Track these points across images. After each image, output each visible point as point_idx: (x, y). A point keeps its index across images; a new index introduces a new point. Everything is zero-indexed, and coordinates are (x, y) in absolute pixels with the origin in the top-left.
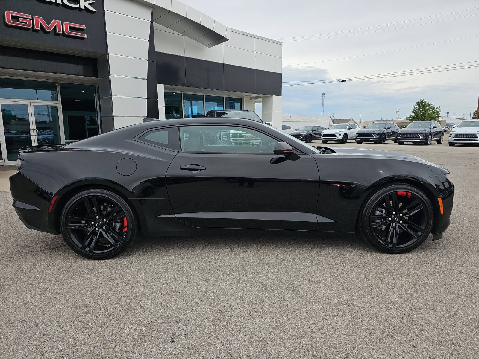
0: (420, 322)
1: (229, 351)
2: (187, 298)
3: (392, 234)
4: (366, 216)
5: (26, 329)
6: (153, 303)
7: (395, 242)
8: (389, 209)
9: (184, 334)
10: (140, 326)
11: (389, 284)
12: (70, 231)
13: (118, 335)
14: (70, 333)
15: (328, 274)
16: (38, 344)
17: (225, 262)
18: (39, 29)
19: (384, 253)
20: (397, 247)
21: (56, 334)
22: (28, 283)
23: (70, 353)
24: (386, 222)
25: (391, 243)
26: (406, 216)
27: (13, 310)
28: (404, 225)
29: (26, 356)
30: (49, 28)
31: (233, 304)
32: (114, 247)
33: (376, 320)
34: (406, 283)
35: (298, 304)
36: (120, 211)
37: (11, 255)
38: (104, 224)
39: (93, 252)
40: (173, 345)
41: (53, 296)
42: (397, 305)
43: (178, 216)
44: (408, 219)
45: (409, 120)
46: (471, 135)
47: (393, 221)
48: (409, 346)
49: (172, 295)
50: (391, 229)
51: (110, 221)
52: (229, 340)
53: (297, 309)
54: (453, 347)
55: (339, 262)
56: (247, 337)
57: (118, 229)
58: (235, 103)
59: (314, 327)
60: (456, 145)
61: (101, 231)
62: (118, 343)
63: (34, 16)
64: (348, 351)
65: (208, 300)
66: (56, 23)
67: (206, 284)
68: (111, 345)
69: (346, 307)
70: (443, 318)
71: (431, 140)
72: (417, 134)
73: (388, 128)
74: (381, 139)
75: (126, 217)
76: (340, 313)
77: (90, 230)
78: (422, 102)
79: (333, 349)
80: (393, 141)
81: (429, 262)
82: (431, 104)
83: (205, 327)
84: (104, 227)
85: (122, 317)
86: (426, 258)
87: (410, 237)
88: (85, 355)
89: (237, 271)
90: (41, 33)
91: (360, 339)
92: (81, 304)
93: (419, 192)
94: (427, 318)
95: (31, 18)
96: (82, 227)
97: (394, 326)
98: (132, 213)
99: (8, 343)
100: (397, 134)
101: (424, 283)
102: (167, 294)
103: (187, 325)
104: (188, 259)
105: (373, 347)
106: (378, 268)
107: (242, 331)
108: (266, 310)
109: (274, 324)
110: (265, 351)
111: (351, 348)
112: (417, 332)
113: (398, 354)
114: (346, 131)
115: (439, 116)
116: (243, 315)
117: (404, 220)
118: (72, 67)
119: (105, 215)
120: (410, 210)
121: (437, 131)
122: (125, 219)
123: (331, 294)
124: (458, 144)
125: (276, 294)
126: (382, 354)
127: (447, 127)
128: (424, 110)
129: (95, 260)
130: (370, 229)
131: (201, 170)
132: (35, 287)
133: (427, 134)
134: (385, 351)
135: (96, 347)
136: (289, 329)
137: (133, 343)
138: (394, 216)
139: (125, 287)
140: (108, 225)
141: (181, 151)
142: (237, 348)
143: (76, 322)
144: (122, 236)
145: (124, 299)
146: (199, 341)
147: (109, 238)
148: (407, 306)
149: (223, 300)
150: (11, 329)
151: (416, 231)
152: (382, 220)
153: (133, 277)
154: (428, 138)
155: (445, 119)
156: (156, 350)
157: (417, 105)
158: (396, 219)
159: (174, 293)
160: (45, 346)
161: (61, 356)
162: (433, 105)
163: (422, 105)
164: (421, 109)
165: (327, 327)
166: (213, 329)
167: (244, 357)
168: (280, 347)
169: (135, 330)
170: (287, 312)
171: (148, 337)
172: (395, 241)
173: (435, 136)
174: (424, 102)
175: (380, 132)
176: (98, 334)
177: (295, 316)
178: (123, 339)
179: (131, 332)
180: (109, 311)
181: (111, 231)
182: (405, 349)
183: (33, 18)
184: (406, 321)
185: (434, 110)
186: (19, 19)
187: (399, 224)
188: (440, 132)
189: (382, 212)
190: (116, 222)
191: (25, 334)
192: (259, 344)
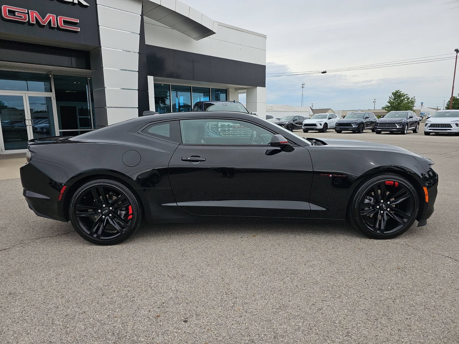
0: (412, 302)
1: (239, 330)
2: (194, 281)
3: (380, 221)
4: (356, 204)
5: (48, 311)
6: (163, 285)
7: (383, 229)
8: (377, 197)
9: (195, 315)
10: (153, 307)
11: (379, 267)
12: (78, 219)
13: (134, 315)
14: (90, 313)
15: (322, 258)
16: (61, 324)
17: (224, 247)
18: (35, 23)
19: (372, 239)
20: (385, 232)
21: (77, 315)
22: (43, 268)
23: (93, 332)
24: (375, 210)
25: (379, 229)
26: (393, 204)
27: (33, 293)
28: (391, 212)
29: (52, 336)
30: (44, 22)
31: (237, 287)
32: (120, 234)
33: (371, 301)
34: (396, 267)
35: (297, 286)
36: (125, 200)
37: (22, 241)
38: (110, 212)
39: (100, 238)
40: (187, 325)
41: (68, 280)
42: (389, 287)
43: (180, 204)
44: (394, 207)
45: (386, 110)
46: (446, 124)
47: (381, 208)
48: (403, 324)
49: (179, 278)
50: (379, 217)
51: (116, 209)
52: (238, 320)
53: (297, 291)
54: (444, 326)
55: (331, 247)
56: (254, 317)
57: (123, 216)
58: (221, 94)
59: (314, 308)
60: (431, 134)
61: (107, 219)
62: (135, 323)
63: (30, 11)
64: (348, 329)
65: (213, 283)
66: (50, 17)
67: (209, 268)
68: (130, 324)
69: (342, 289)
70: (433, 299)
71: (408, 130)
72: (395, 123)
73: (366, 118)
74: (359, 128)
75: (131, 205)
76: (338, 295)
77: (97, 218)
78: (397, 92)
79: (335, 328)
80: (371, 130)
81: (414, 247)
82: (406, 95)
83: (214, 308)
84: (110, 215)
85: (135, 299)
86: (412, 243)
87: (396, 224)
88: (106, 334)
89: (236, 256)
90: (37, 26)
91: (358, 319)
92: (96, 287)
93: (406, 181)
94: (418, 299)
95: (27, 12)
96: (89, 215)
97: (388, 307)
98: (137, 202)
99: (33, 324)
100: (375, 123)
101: (412, 267)
102: (175, 277)
103: (197, 306)
104: (189, 245)
105: (371, 326)
106: (368, 253)
107: (248, 311)
108: (268, 292)
109: (277, 305)
110: (272, 330)
111: (350, 327)
112: (409, 312)
113: (394, 332)
114: (327, 120)
115: (413, 106)
116: (248, 297)
117: (391, 208)
118: (65, 60)
119: (111, 204)
120: (397, 198)
121: (413, 120)
122: (130, 207)
123: (327, 277)
124: (433, 133)
125: (276, 277)
126: (379, 332)
127: (422, 117)
128: (400, 100)
129: (103, 245)
130: (360, 216)
131: (201, 161)
132: (50, 271)
133: (403, 124)
134: (382, 329)
135: (116, 326)
136: (292, 309)
137: (149, 323)
138: (382, 204)
139: (135, 271)
140: (114, 212)
141: (182, 143)
142: (246, 327)
143: (94, 304)
144: (127, 223)
145: (135, 282)
146: (210, 321)
147: (115, 225)
148: (398, 288)
149: (227, 283)
150: (34, 310)
151: (402, 218)
152: (371, 208)
153: (140, 261)
154: (405, 127)
155: (419, 108)
156: (171, 329)
157: (392, 95)
158: (384, 207)
159: (181, 277)
160: (68, 326)
161: (85, 335)
162: (408, 95)
163: (397, 95)
164: (397, 100)
165: (327, 308)
166: (221, 310)
167: (254, 335)
168: (285, 327)
169: (149, 311)
170: (288, 293)
171: (162, 318)
172: (382, 227)
173: (411, 126)
174: (399, 93)
175: (359, 121)
176: (116, 314)
177: (295, 298)
178: (140, 319)
179: (146, 313)
180: (123, 293)
181: (117, 218)
182: (400, 327)
183: (28, 12)
184: (399, 301)
185: (409, 101)
186: (15, 14)
187: (386, 212)
188: (416, 122)
189: (370, 200)
190: (121, 210)
191: (47, 315)
192: (265, 324)
